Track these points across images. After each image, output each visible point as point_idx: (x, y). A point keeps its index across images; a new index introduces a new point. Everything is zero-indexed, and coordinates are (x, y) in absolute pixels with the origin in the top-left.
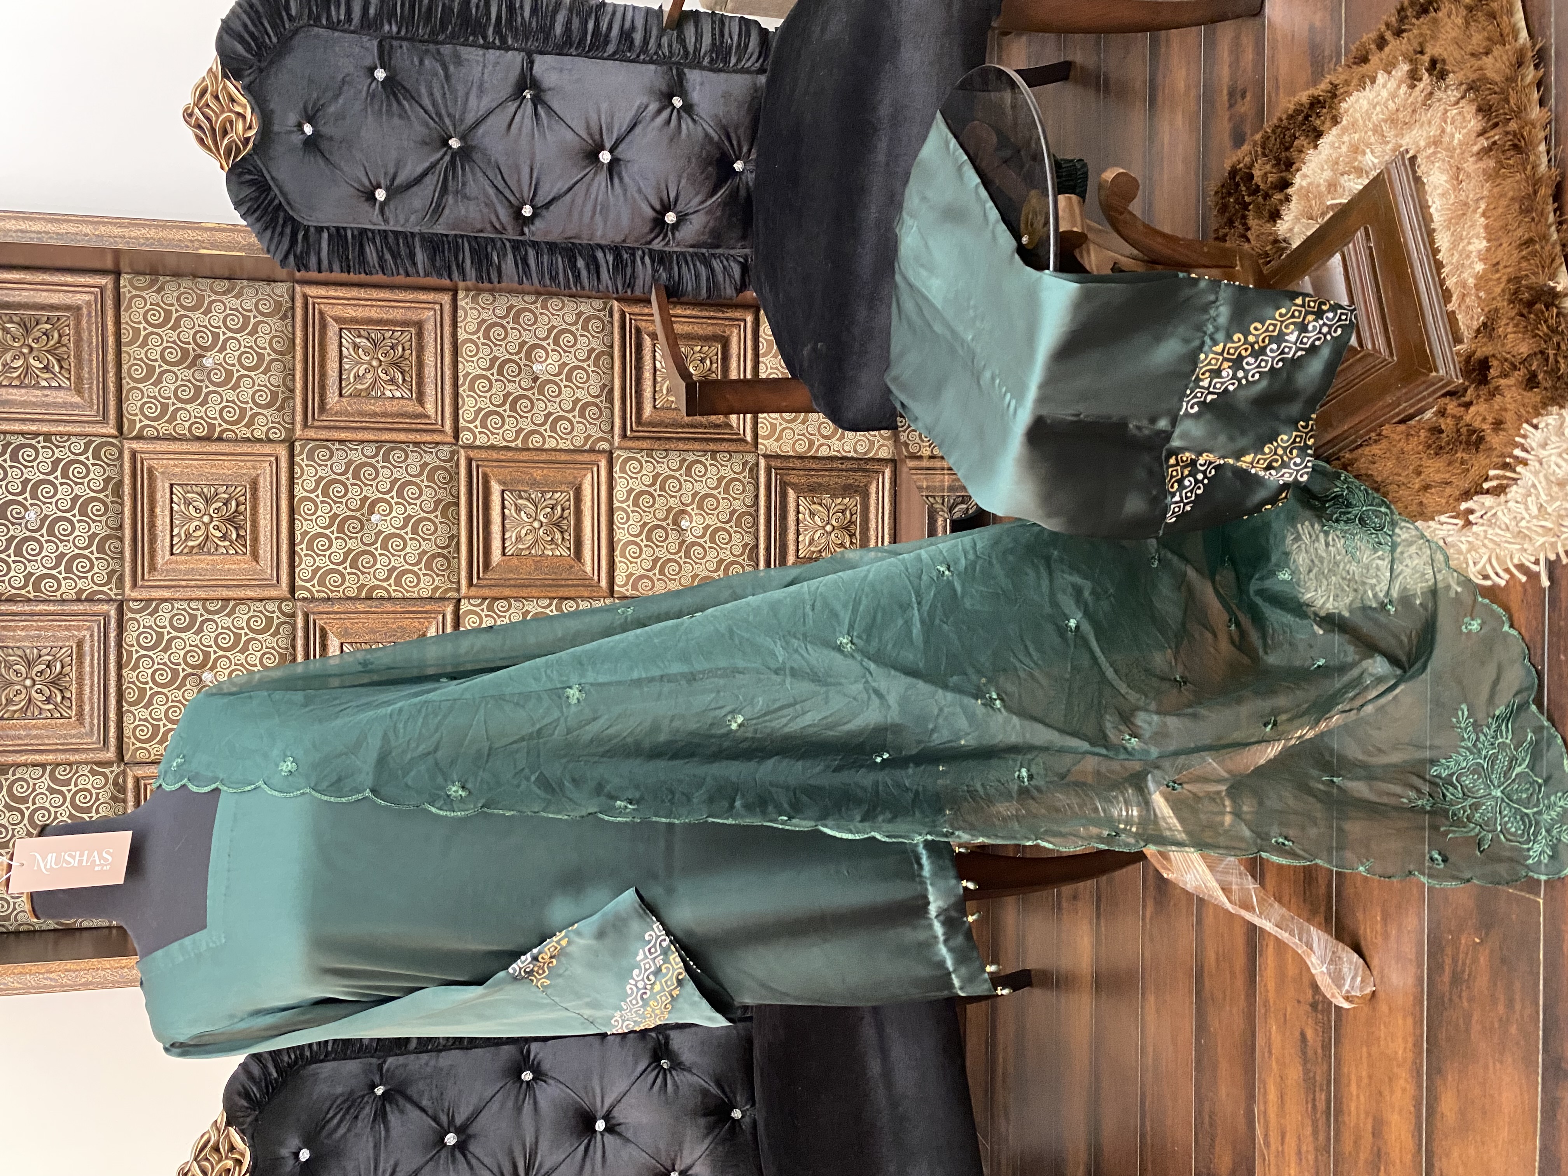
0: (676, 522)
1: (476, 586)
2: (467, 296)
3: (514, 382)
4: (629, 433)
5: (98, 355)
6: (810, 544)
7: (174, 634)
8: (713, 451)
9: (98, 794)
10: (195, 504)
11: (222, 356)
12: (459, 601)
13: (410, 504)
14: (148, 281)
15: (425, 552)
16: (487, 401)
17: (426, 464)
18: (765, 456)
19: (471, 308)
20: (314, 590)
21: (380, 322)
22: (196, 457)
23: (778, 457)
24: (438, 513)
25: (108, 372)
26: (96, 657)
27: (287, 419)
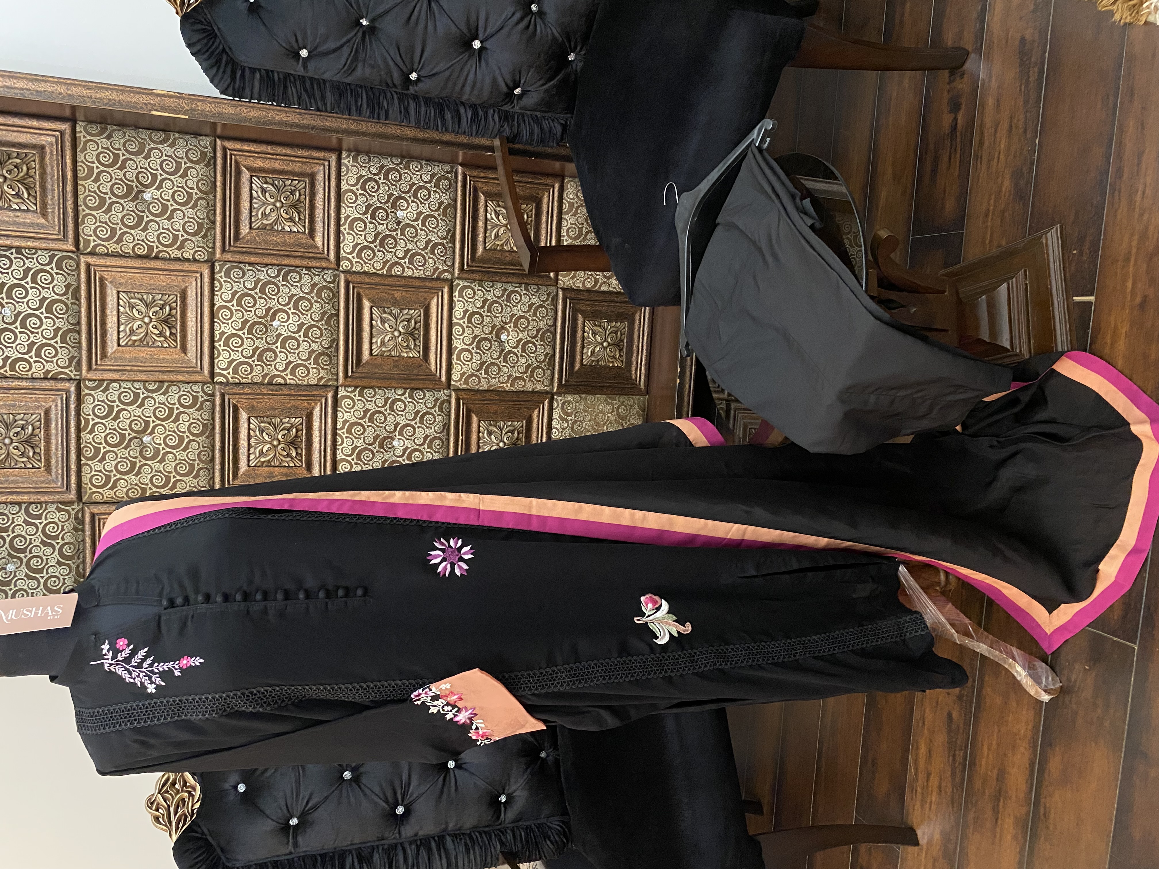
0: (498, 336)
1: (350, 377)
2: (349, 156)
3: (383, 224)
4: (466, 267)
5: (59, 186)
6: (592, 355)
7: (122, 407)
8: (525, 284)
9: (63, 526)
10: (137, 307)
11: (159, 193)
12: (337, 388)
13: (303, 314)
14: (99, 129)
15: (313, 351)
16: (363, 238)
17: (315, 285)
18: (563, 289)
19: (352, 166)
20: (229, 376)
21: (282, 172)
22: (139, 271)
23: (571, 290)
24: (324, 322)
25: (67, 200)
26: (60, 423)
27: (210, 245)
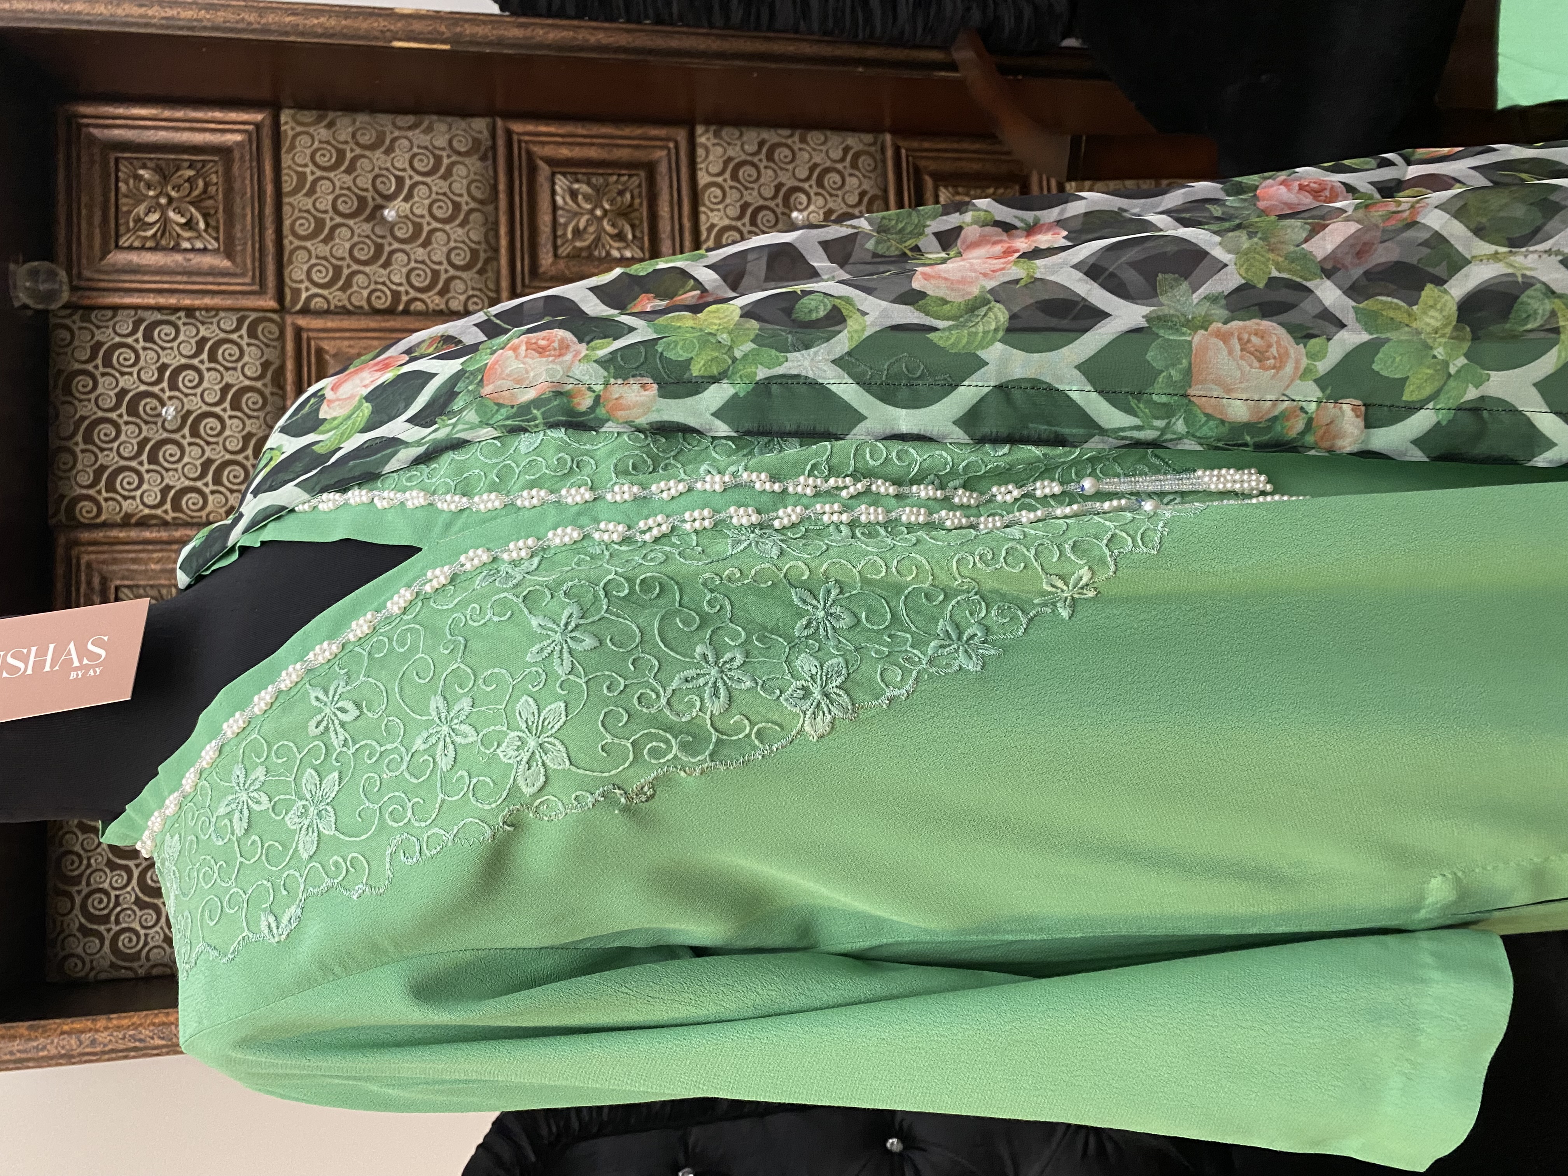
5: (253, 208)
11: (408, 206)
14: (315, 116)
21: (602, 164)
22: (377, 334)
25: (266, 229)
27: (491, 286)
